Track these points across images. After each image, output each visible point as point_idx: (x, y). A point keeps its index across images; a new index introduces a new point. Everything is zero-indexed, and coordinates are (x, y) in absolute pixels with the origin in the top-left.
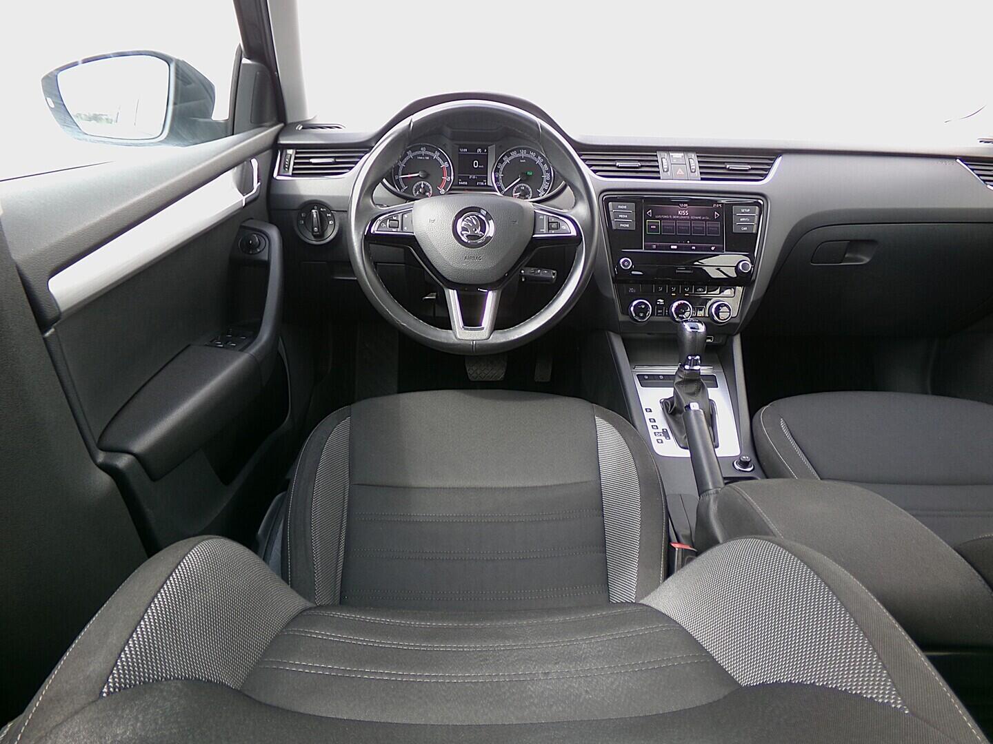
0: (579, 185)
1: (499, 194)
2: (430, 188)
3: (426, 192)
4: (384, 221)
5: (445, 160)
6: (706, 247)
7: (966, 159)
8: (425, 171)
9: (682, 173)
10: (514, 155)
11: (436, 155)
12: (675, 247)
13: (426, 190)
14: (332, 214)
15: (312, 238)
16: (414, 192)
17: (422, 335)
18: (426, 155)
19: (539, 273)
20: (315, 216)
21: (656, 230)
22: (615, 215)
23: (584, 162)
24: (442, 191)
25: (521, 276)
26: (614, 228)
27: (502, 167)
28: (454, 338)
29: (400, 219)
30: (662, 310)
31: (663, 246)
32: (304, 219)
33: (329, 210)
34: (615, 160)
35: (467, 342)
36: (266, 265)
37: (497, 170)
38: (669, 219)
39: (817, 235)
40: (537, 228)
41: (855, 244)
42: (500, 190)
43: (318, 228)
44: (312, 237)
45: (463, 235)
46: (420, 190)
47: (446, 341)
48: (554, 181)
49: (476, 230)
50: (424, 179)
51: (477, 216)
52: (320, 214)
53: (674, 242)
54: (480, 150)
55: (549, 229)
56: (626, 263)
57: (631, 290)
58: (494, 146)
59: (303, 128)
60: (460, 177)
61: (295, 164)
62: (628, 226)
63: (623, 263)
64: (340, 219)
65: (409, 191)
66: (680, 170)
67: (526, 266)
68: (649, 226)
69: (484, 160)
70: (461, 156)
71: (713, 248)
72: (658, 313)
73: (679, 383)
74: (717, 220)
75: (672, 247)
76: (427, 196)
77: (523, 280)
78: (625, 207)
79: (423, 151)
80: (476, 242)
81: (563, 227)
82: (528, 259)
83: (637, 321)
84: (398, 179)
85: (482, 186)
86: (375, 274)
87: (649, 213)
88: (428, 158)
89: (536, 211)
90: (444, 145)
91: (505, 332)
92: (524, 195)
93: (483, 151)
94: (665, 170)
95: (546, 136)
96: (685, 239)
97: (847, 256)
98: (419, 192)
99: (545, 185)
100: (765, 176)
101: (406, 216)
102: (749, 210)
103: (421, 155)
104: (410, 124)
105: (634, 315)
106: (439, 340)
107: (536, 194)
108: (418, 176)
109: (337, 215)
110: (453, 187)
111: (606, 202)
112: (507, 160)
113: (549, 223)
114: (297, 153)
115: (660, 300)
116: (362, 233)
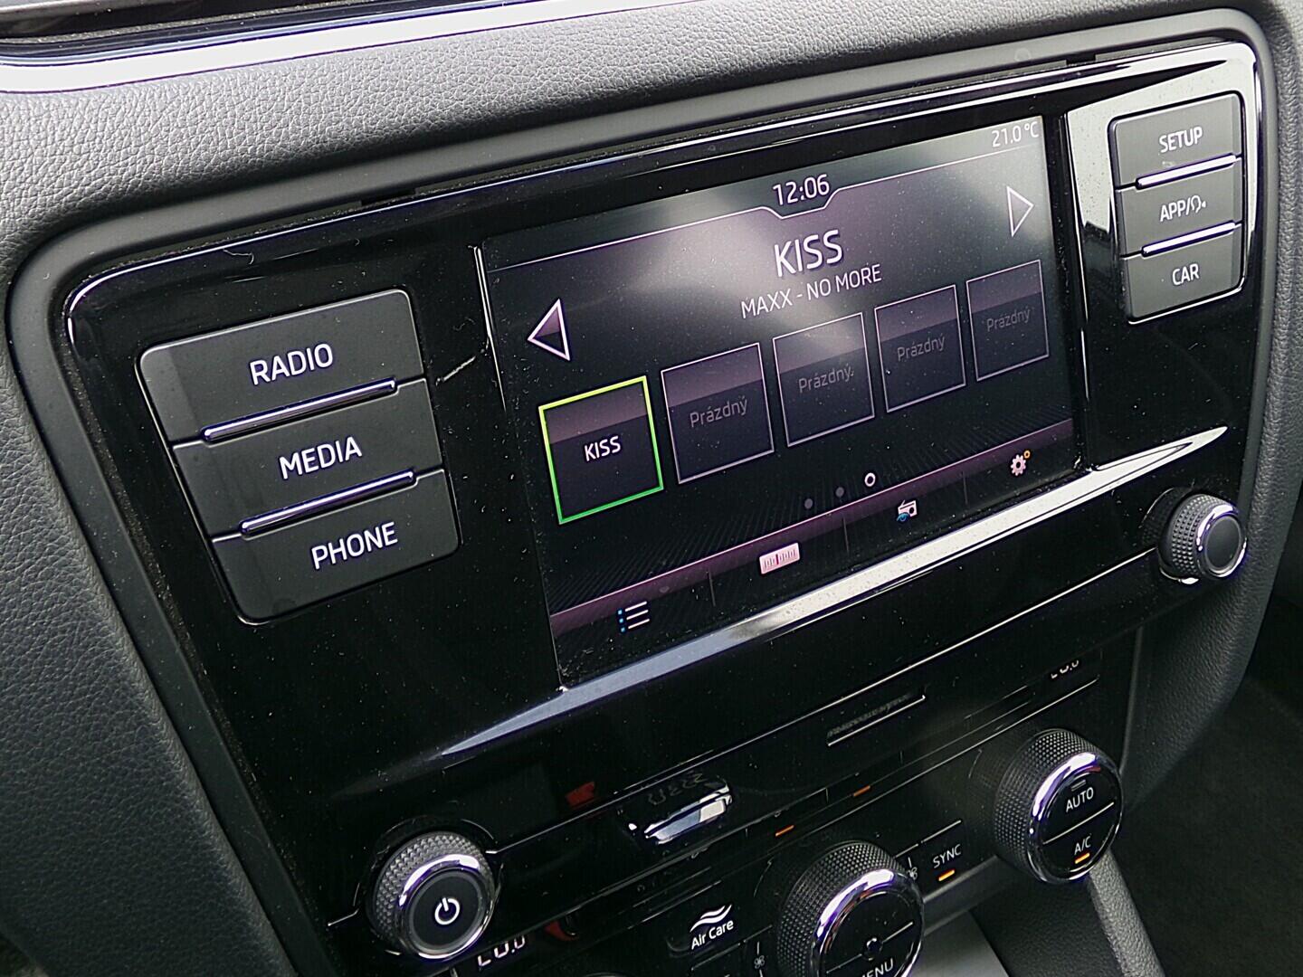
62: (382, 537)
78: (318, 357)
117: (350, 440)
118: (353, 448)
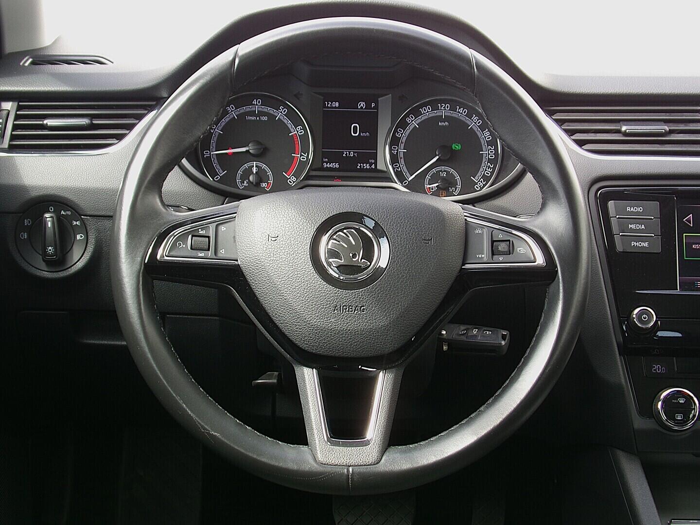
0: (550, 170)
1: (398, 186)
2: (270, 173)
3: (261, 181)
4: (183, 237)
5: (297, 122)
8: (258, 143)
10: (427, 113)
11: (280, 114)
13: (261, 177)
14: (82, 221)
15: (43, 266)
16: (239, 182)
17: (250, 454)
18: (261, 113)
19: (475, 336)
20: (49, 224)
22: (620, 225)
23: (560, 126)
24: (292, 180)
25: (441, 340)
26: (619, 249)
27: (404, 135)
28: (311, 461)
29: (212, 233)
32: (29, 230)
33: (78, 213)
34: (618, 121)
35: (338, 469)
37: (395, 142)
40: (471, 250)
42: (401, 178)
43: (55, 248)
44: (44, 264)
45: (330, 264)
46: (251, 178)
47: (295, 467)
48: (503, 163)
49: (354, 256)
50: (258, 157)
51: (357, 230)
52: (61, 223)
54: (362, 104)
55: (493, 254)
56: (644, 315)
57: (657, 368)
58: (390, 95)
59: (33, 63)
60: (324, 155)
61: (15, 127)
62: (646, 244)
63: (639, 315)
64: (98, 231)
65: (229, 179)
67: (451, 322)
68: (689, 245)
69: (370, 122)
70: (329, 115)
76: (264, 192)
77: (445, 348)
78: (640, 209)
79: (257, 106)
80: (356, 279)
81: (521, 249)
82: (453, 310)
83: (669, 429)
84: (209, 158)
85: (367, 170)
86: (162, 336)
87: (688, 220)
88: (265, 118)
89: (469, 219)
90: (295, 96)
91: (410, 450)
92: (446, 188)
93: (368, 106)
95: (486, 80)
98: (249, 182)
99: (485, 169)
101: (222, 228)
103: (252, 113)
104: (234, 60)
105: (664, 417)
106: (281, 464)
107: (468, 187)
108: (247, 151)
109: (91, 224)
110: (312, 174)
111: (602, 201)
112: (414, 123)
113: (493, 242)
114: (19, 108)
116: (139, 259)
117: (643, 225)
118: (643, 227)
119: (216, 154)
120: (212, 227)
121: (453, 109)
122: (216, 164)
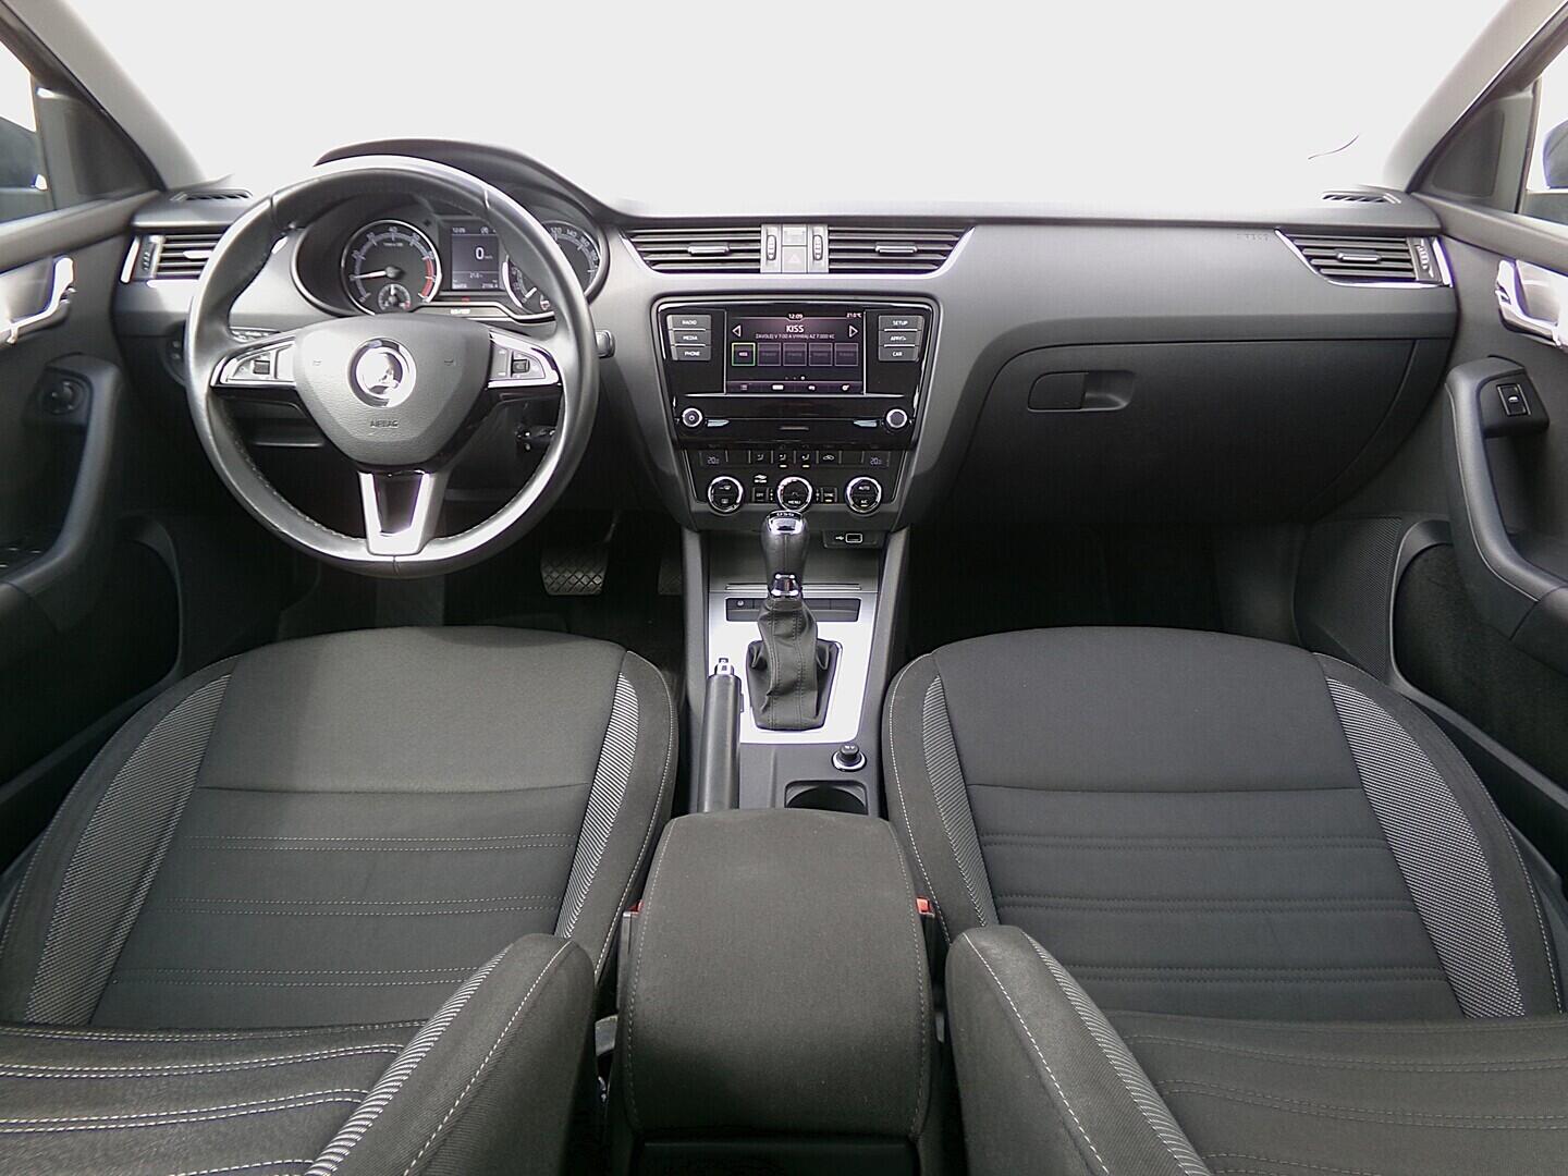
2: (407, 294)
3: (399, 302)
5: (428, 247)
6: (832, 387)
7: (1291, 230)
8: (396, 267)
9: (798, 261)
11: (414, 240)
12: (781, 387)
13: (399, 299)
16: (380, 301)
18: (398, 240)
21: (749, 358)
22: (676, 337)
26: (675, 358)
28: (368, 553)
30: (765, 493)
31: (759, 386)
32: (180, 351)
34: (687, 242)
36: (82, 431)
38: (774, 340)
39: (1031, 363)
41: (1098, 377)
46: (391, 299)
50: (397, 279)
53: (778, 379)
54: (486, 229)
55: (512, 372)
56: (691, 416)
57: (712, 460)
59: (188, 199)
60: (454, 277)
62: (697, 354)
63: (688, 415)
65: (373, 300)
66: (795, 256)
68: (737, 353)
69: (493, 246)
70: (456, 240)
71: (845, 388)
72: (756, 498)
73: (765, 618)
74: (852, 340)
75: (775, 387)
76: (401, 311)
78: (694, 323)
79: (393, 233)
83: (719, 512)
84: (355, 282)
85: (491, 289)
87: (737, 331)
88: (400, 244)
90: (425, 225)
91: (450, 541)
94: (771, 257)
96: (794, 373)
97: (1087, 395)
98: (389, 303)
100: (939, 263)
102: (905, 323)
103: (390, 240)
105: (713, 502)
108: (386, 276)
110: (443, 294)
111: (663, 315)
113: (513, 361)
114: (166, 241)
115: (760, 476)
117: (696, 337)
119: (362, 279)
120: (273, 353)
121: (564, 232)
122: (360, 288)
